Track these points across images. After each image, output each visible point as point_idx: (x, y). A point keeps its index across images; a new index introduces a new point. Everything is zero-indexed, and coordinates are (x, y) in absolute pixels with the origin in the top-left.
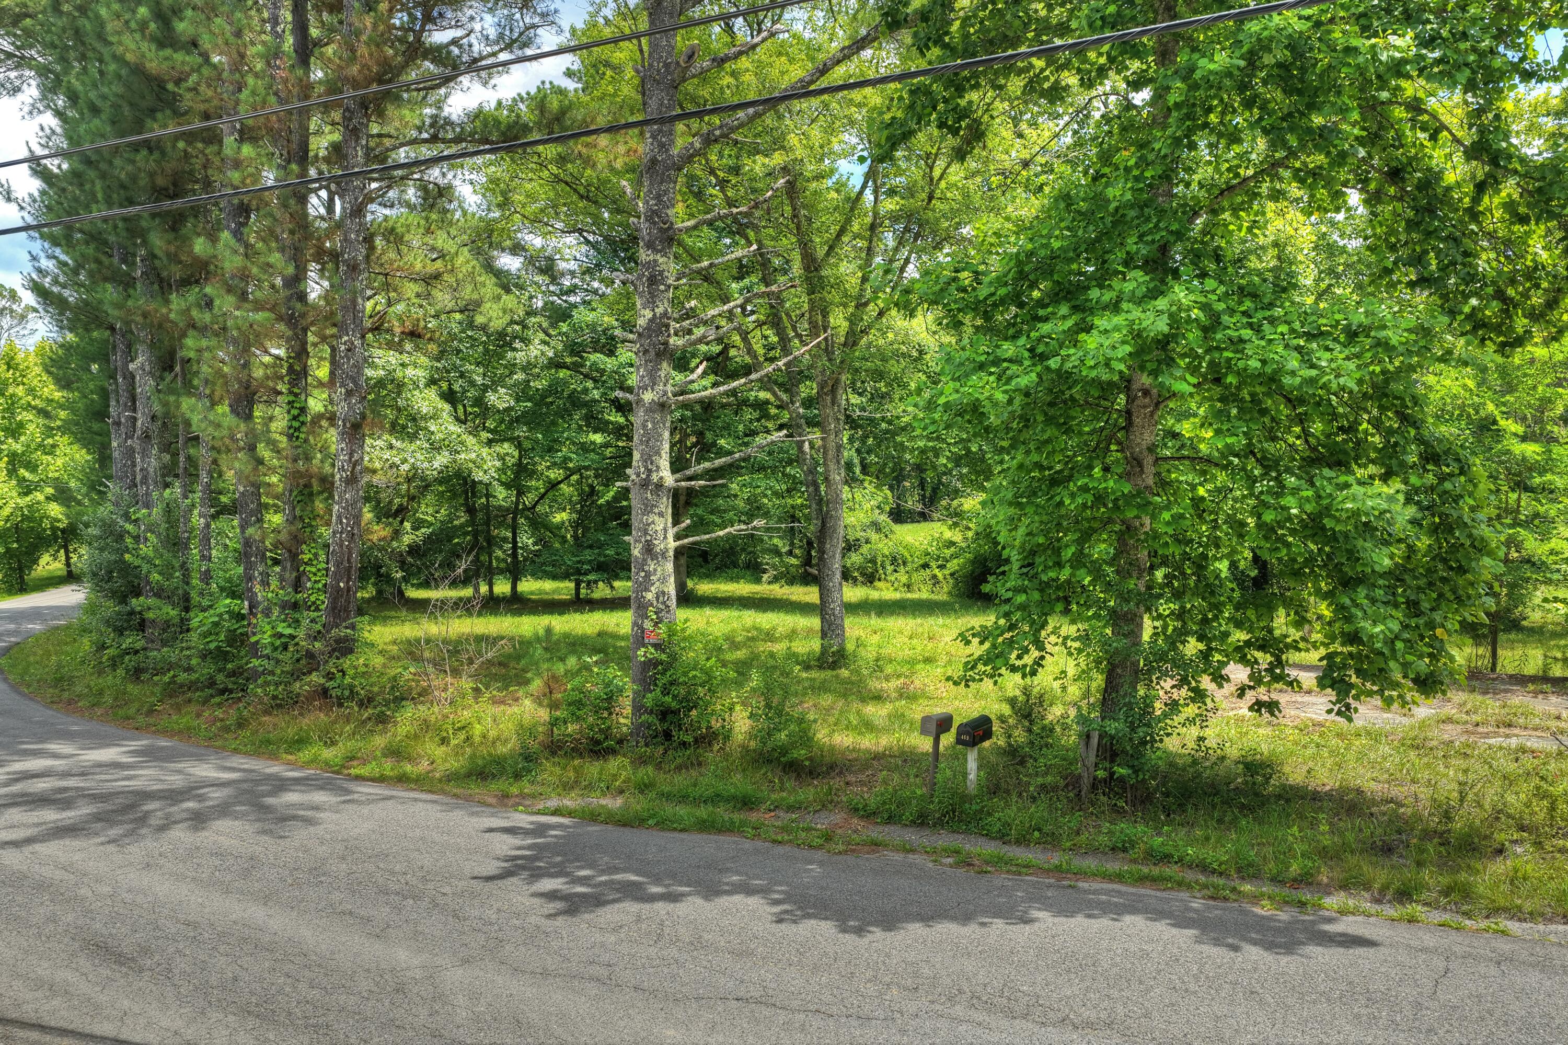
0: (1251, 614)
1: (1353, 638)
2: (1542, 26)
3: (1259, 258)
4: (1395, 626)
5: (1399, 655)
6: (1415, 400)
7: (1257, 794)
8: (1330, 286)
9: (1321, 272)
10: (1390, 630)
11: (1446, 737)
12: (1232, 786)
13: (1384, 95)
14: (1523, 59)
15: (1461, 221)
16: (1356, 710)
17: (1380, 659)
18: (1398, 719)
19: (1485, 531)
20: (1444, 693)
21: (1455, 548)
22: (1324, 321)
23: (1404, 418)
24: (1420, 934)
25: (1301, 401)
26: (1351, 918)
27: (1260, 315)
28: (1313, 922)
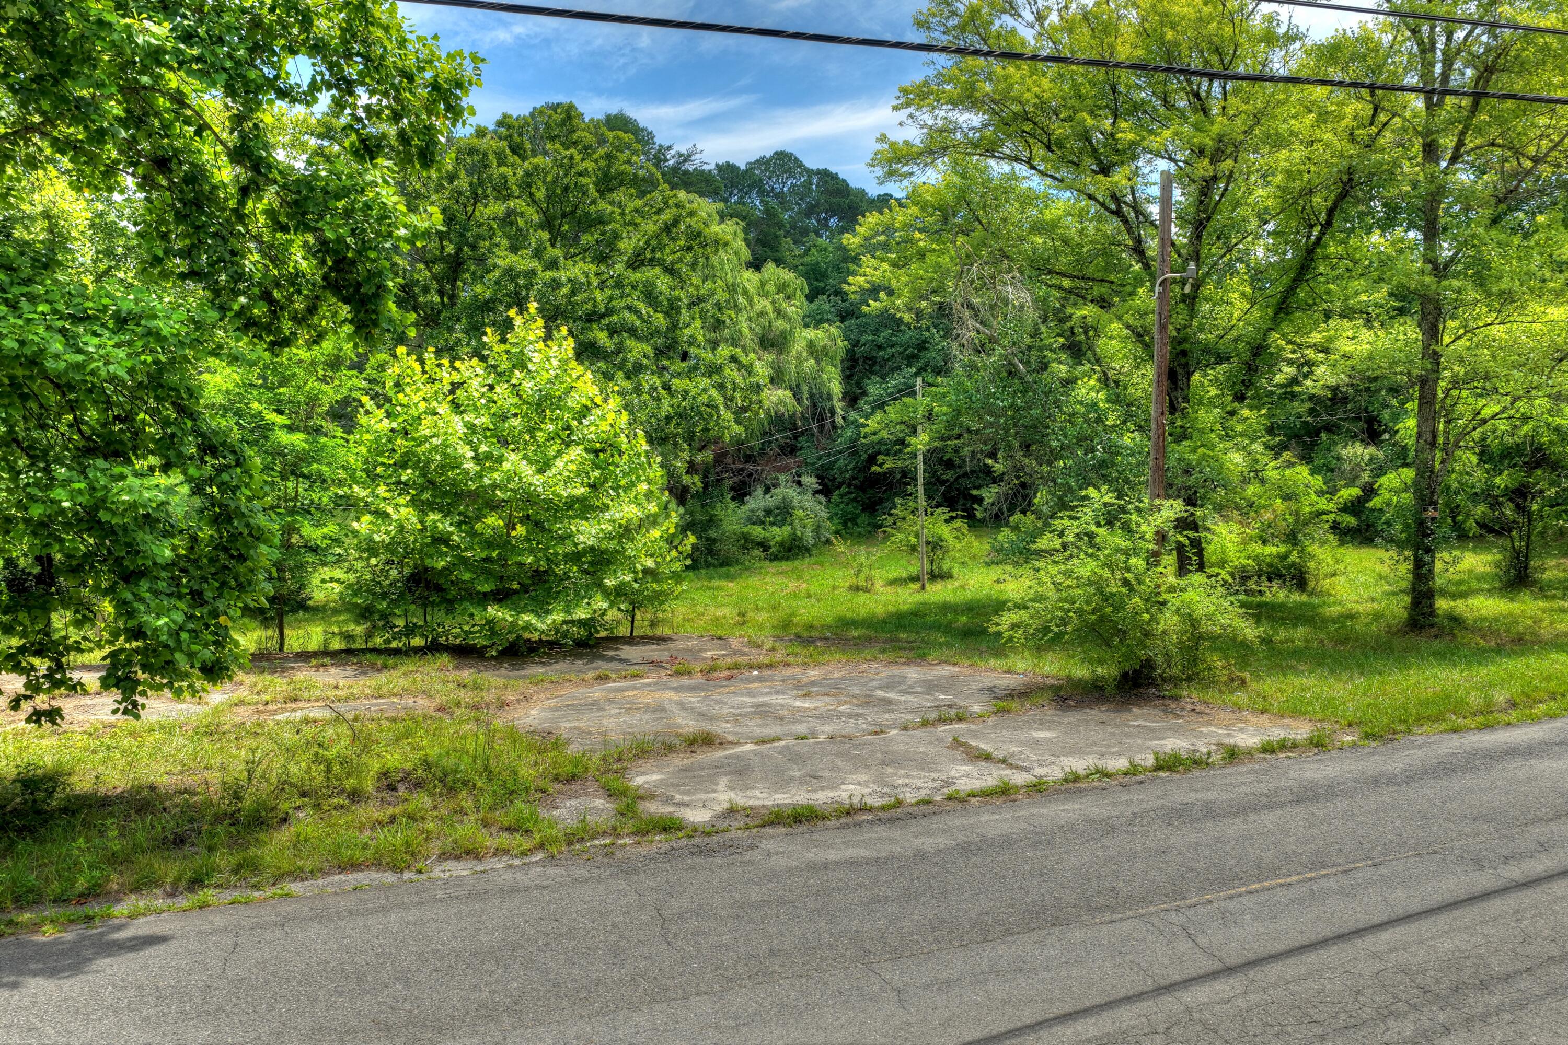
0: (23, 616)
1: (137, 633)
2: (293, 52)
3: (26, 228)
4: (179, 617)
5: (184, 646)
6: (190, 392)
7: (38, 812)
8: (110, 267)
9: (98, 252)
10: (174, 622)
11: (238, 720)
12: (9, 808)
13: (145, 80)
14: (277, 77)
15: (228, 221)
16: (143, 706)
17: (167, 651)
18: (192, 708)
19: (262, 520)
20: (230, 678)
21: (234, 537)
22: (90, 304)
23: (181, 409)
24: (211, 917)
25: (71, 387)
26: (142, 920)
27: (17, 290)
28: (102, 934)
